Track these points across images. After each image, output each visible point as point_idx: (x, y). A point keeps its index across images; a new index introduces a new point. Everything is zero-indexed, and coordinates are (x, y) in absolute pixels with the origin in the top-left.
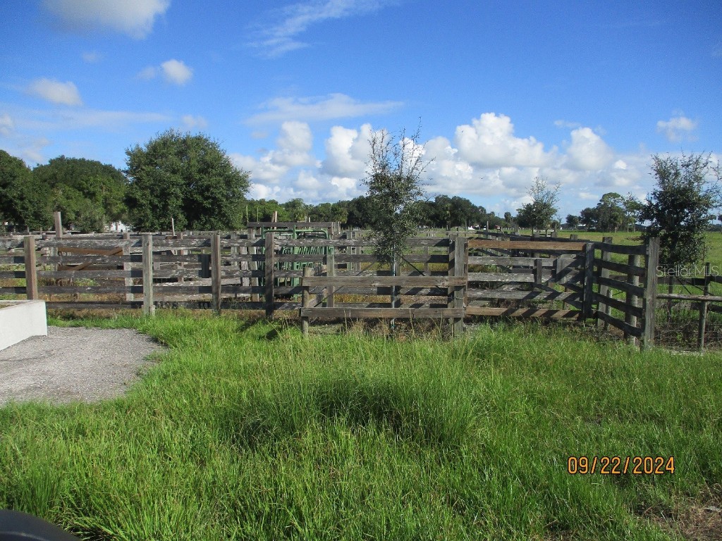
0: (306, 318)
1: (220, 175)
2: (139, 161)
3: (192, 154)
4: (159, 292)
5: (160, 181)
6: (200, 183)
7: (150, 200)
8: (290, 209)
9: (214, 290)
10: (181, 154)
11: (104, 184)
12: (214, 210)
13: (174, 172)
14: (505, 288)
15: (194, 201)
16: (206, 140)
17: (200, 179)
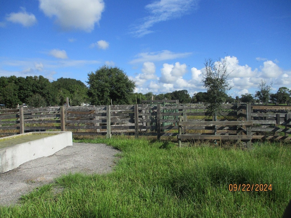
0: (180, 139)
1: (124, 83)
2: (93, 78)
3: (113, 75)
4: (113, 128)
5: (101, 86)
6: (116, 86)
7: (97, 93)
8: (148, 96)
9: (136, 127)
10: (109, 75)
11: (77, 88)
12: (122, 96)
13: (106, 82)
14: (263, 127)
15: (114, 93)
16: (118, 69)
17: (116, 85)
